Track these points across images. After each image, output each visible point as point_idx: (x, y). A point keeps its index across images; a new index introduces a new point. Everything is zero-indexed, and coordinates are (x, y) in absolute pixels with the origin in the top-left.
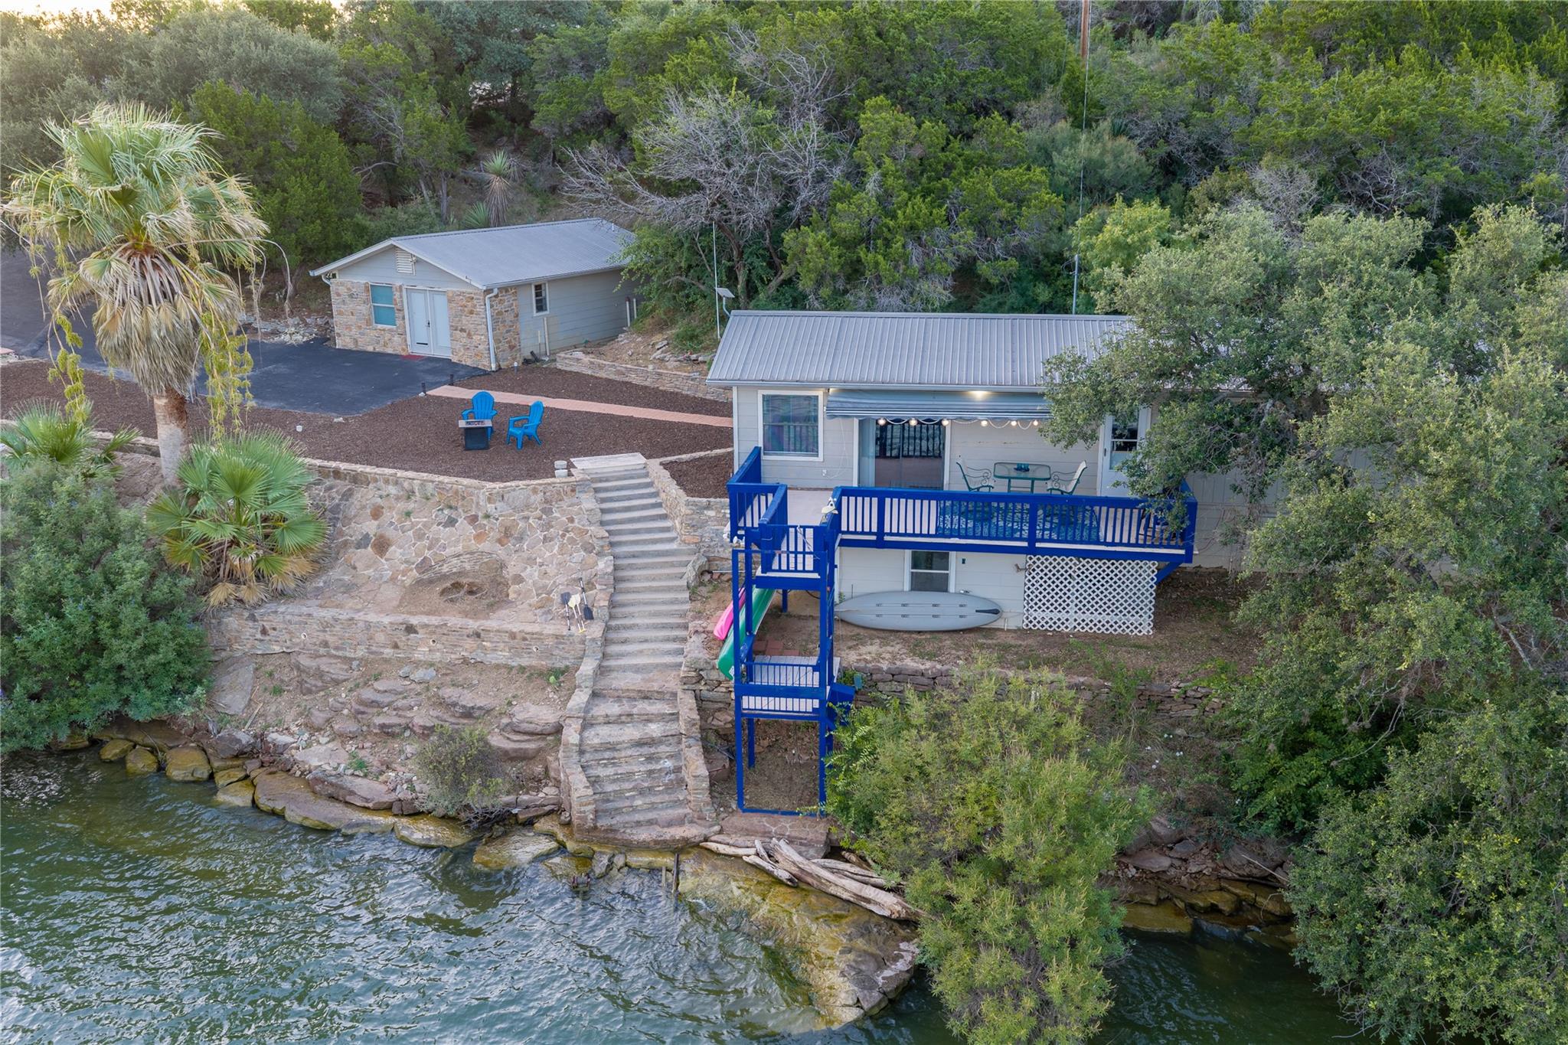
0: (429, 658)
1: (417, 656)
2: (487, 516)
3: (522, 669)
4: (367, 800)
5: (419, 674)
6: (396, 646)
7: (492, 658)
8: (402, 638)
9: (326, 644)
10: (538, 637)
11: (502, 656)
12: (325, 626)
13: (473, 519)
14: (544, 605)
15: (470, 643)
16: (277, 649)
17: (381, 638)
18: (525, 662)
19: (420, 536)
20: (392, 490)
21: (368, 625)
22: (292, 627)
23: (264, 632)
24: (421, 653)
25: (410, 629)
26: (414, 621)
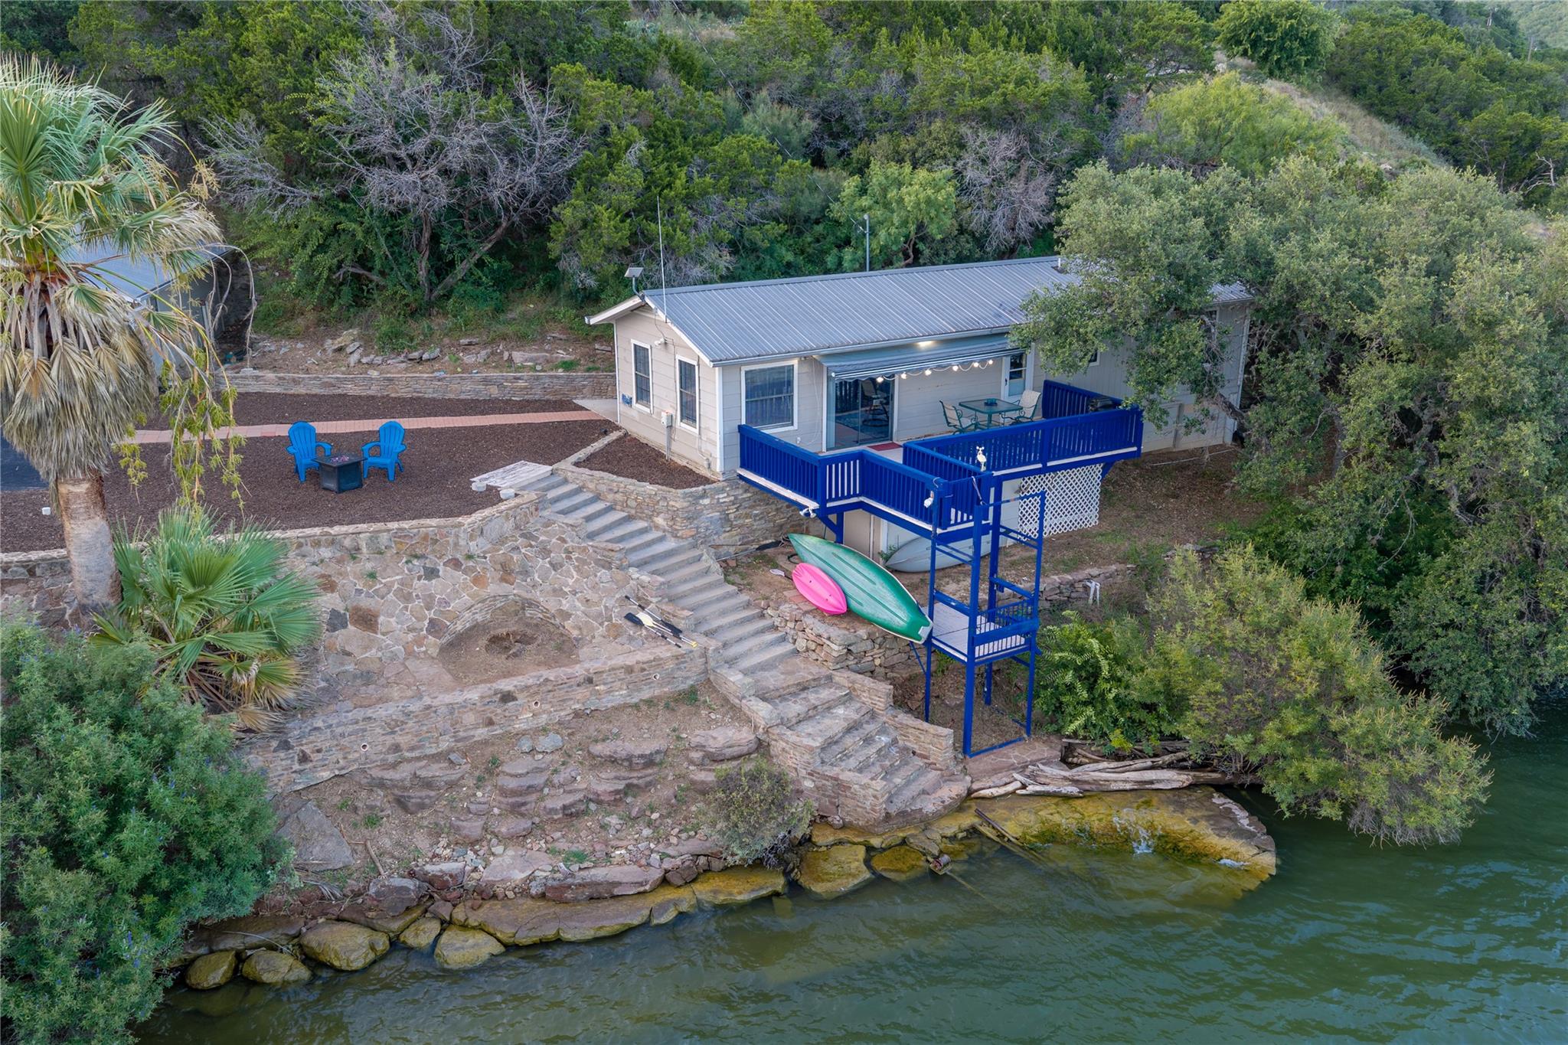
0: (533, 724)
1: (519, 726)
2: (470, 557)
3: (649, 702)
4: (641, 884)
5: (547, 742)
6: (490, 723)
7: (608, 702)
8: (497, 711)
9: (396, 748)
10: (657, 662)
11: (620, 696)
12: (393, 727)
13: (456, 564)
14: (615, 632)
15: (582, 693)
16: (326, 775)
17: (470, 718)
18: (646, 694)
19: (407, 598)
20: (326, 553)
21: (451, 708)
22: (344, 742)
23: (304, 758)
24: (524, 721)
25: (507, 697)
26: (506, 685)
